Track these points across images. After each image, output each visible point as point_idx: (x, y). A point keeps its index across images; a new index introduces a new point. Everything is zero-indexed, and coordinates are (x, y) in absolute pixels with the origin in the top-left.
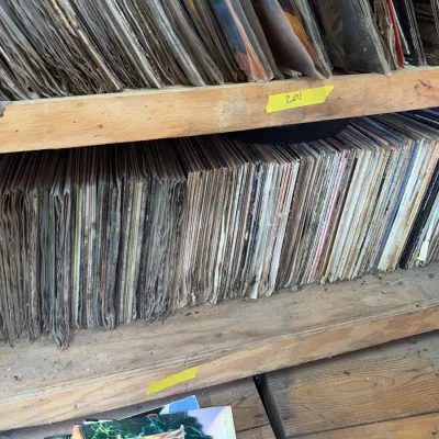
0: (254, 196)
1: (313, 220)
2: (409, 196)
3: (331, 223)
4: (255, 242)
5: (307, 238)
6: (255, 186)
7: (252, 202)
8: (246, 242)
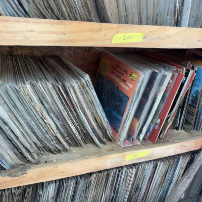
0: (117, 180)
1: (140, 186)
2: (177, 175)
3: (147, 187)
4: (116, 197)
5: (137, 193)
6: (118, 177)
7: (116, 183)
8: (113, 197)
